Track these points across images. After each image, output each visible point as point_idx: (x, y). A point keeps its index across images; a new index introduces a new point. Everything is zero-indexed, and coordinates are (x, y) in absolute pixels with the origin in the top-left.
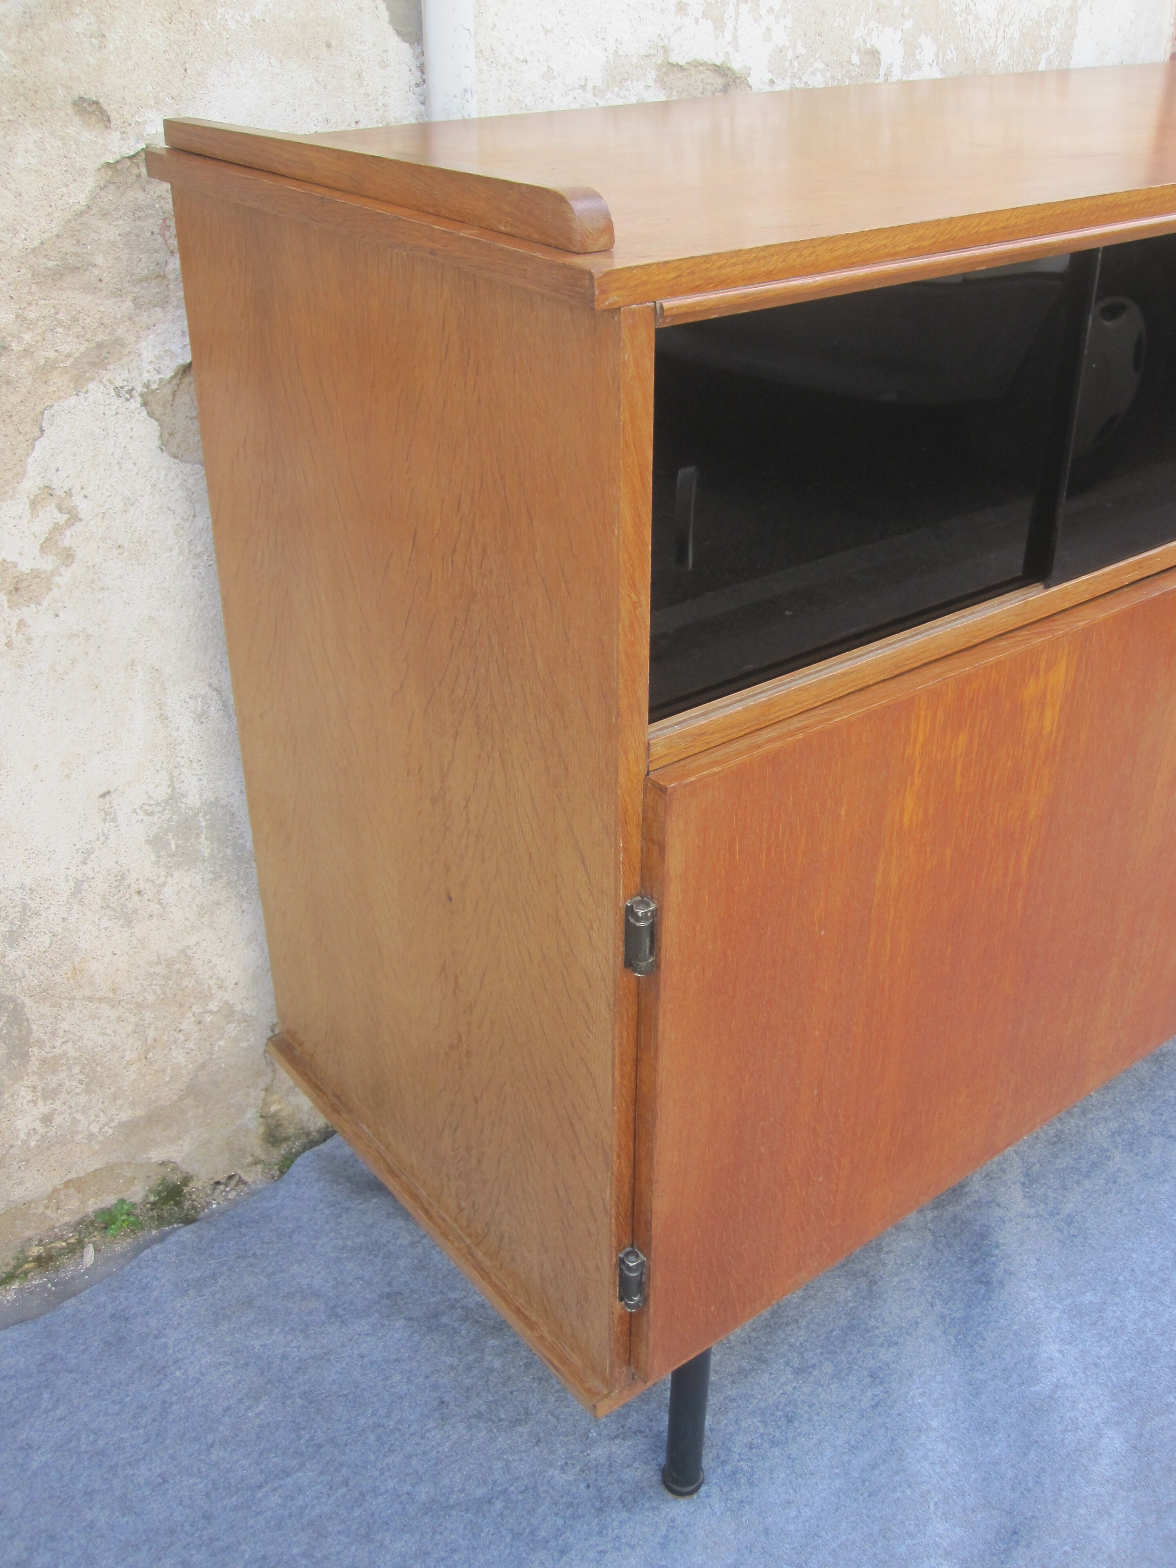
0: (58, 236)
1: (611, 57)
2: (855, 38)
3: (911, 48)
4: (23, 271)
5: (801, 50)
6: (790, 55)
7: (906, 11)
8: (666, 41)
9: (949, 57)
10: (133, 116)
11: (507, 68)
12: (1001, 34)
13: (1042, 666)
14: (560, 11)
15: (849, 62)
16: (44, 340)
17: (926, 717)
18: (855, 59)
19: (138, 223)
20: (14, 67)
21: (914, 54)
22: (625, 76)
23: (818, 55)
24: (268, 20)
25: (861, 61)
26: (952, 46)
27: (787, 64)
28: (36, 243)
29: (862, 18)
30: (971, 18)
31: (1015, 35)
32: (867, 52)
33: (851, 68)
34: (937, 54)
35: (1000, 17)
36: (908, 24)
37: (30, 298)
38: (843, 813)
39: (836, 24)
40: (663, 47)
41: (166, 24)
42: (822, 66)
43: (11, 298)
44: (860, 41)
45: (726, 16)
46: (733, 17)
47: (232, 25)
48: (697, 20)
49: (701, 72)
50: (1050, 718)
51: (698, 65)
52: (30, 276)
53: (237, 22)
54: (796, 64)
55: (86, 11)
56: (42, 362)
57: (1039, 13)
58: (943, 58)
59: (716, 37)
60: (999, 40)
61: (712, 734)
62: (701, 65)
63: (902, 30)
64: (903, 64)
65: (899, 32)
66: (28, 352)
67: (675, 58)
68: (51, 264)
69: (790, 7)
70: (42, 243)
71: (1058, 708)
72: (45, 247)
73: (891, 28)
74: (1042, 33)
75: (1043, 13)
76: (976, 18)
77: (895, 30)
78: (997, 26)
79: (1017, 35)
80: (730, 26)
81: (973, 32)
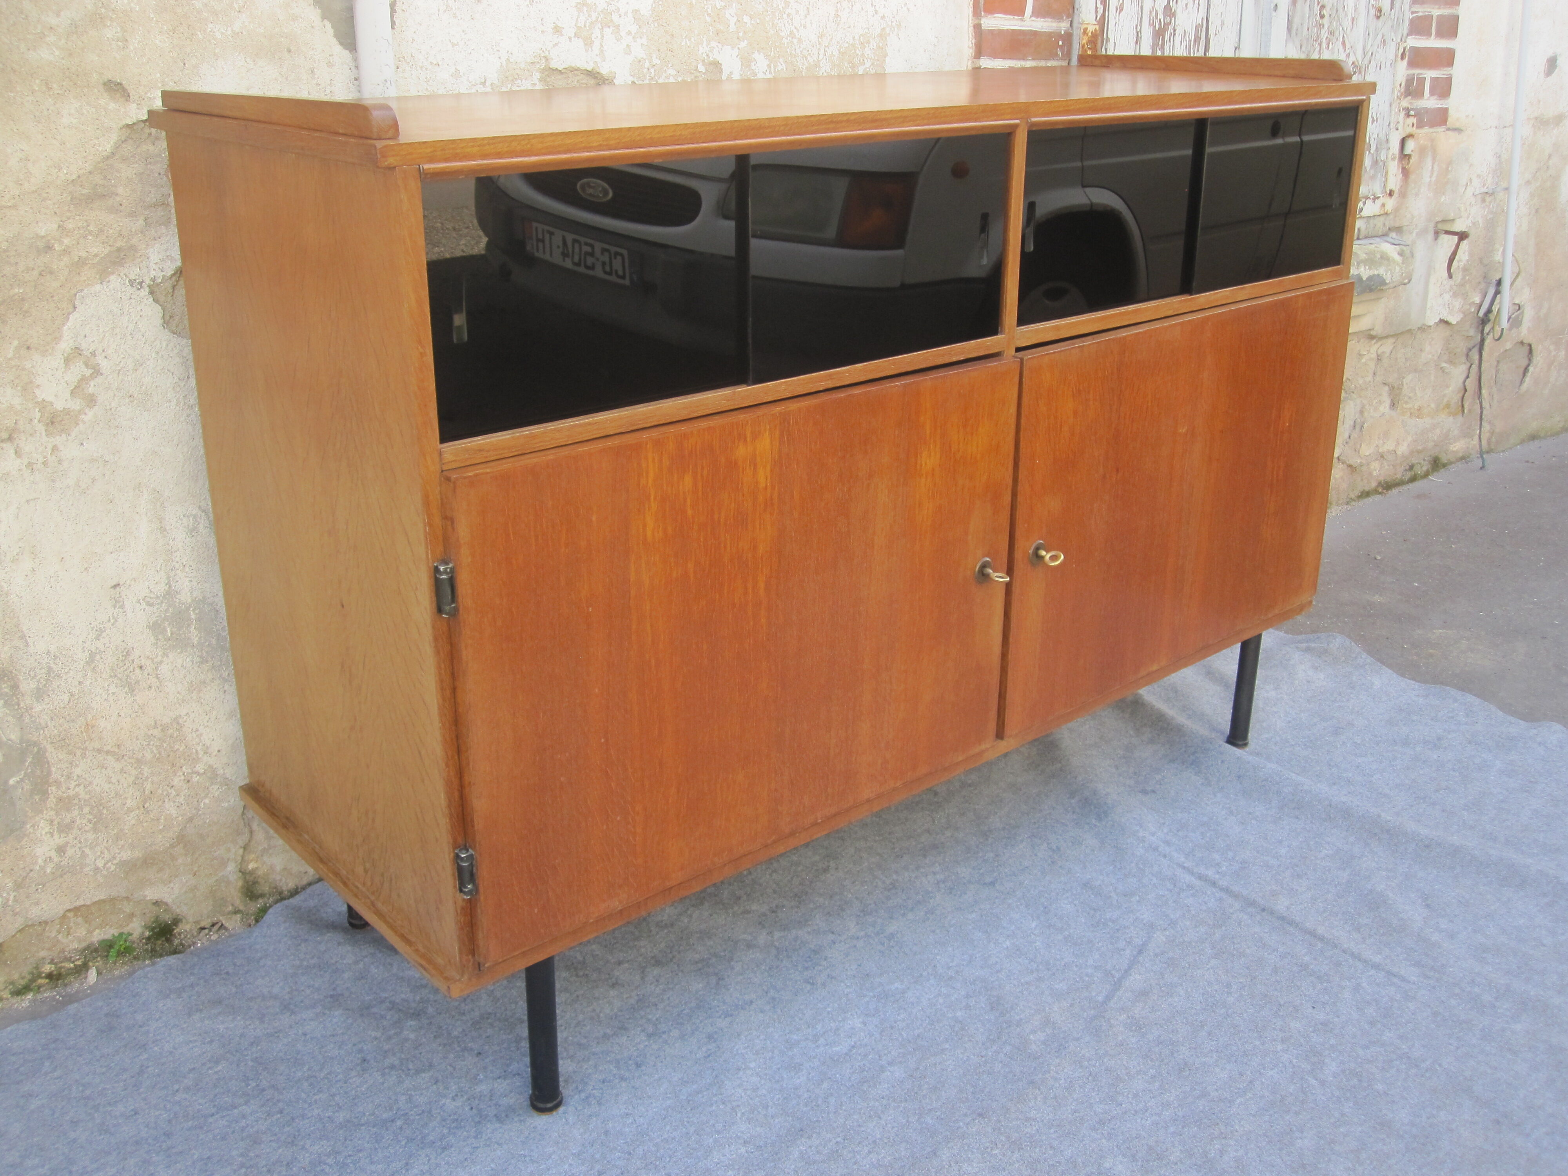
0: (90, 173)
1: (504, 63)
2: (700, 53)
3: (747, 61)
4: (65, 195)
5: (656, 61)
6: (647, 64)
7: (741, 35)
8: (547, 53)
9: (780, 68)
10: (146, 93)
11: (424, 69)
12: (822, 52)
13: (748, 435)
14: (463, 31)
15: (696, 70)
16: (78, 243)
17: (654, 459)
18: (701, 68)
19: (149, 166)
20: (63, 59)
21: (750, 66)
22: (516, 77)
23: (670, 65)
24: (244, 33)
25: (706, 70)
26: (781, 60)
27: (645, 70)
28: (74, 177)
29: (704, 39)
30: (795, 41)
31: (834, 53)
32: (711, 64)
33: (698, 74)
34: (769, 66)
35: (820, 40)
36: (743, 44)
37: (68, 214)
38: (594, 519)
39: (683, 43)
40: (545, 57)
41: (171, 34)
42: (674, 73)
43: (56, 213)
44: (704, 55)
45: (593, 36)
46: (599, 37)
47: (218, 35)
48: (570, 38)
49: (576, 75)
50: (763, 477)
51: (573, 70)
52: (69, 199)
53: (222, 33)
54: (652, 71)
55: (115, 24)
56: (76, 259)
57: (853, 38)
58: (775, 69)
59: (587, 51)
60: (821, 57)
61: (488, 451)
62: (576, 70)
63: (739, 49)
64: (741, 73)
65: (736, 50)
66: (66, 252)
67: (553, 65)
68: (84, 192)
69: (645, 31)
70: (79, 177)
71: (768, 468)
72: (81, 179)
73: (729, 47)
74: (858, 52)
75: (857, 38)
76: (800, 41)
77: (733, 48)
78: (818, 46)
79: (836, 53)
80: (597, 43)
81: (798, 51)
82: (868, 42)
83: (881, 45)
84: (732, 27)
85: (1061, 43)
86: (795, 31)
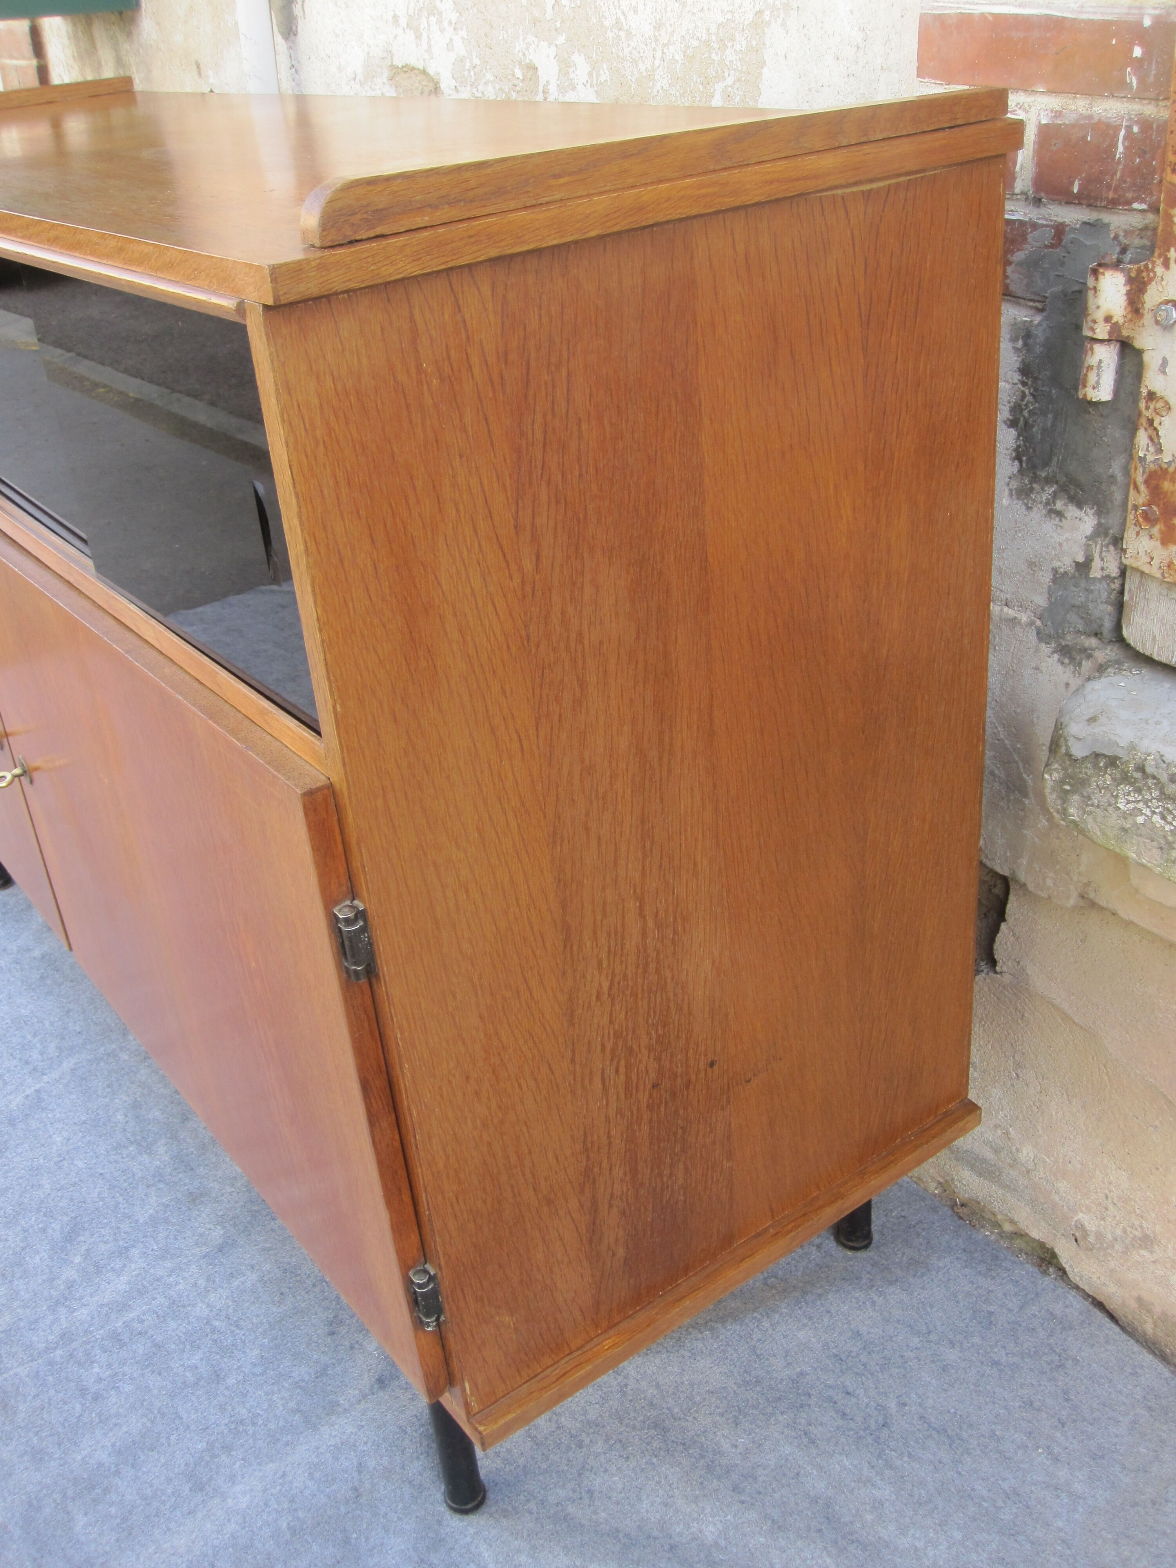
2: (517, 51)
3: (565, 66)
5: (476, 61)
6: (468, 66)
7: (558, 25)
8: (390, 47)
9: (602, 79)
12: (659, 54)
15: (514, 75)
18: (519, 73)
21: (569, 72)
25: (524, 75)
26: (605, 66)
27: (466, 73)
29: (520, 31)
30: (623, 35)
31: (677, 57)
32: (528, 67)
33: (516, 82)
34: (590, 74)
35: (656, 33)
36: (561, 40)
39: (501, 38)
40: (389, 52)
42: (492, 78)
44: (521, 54)
45: (422, 27)
46: (427, 28)
48: (405, 30)
49: (414, 75)
51: (411, 68)
54: (473, 73)
57: (708, 30)
59: (417, 46)
60: (657, 62)
62: (413, 68)
63: (556, 45)
64: (558, 82)
65: (553, 48)
67: (396, 61)
69: (464, 20)
73: (546, 43)
74: (714, 56)
75: (713, 30)
76: (629, 34)
77: (550, 44)
78: (653, 44)
79: (679, 57)
80: (425, 36)
81: (626, 51)
82: (732, 39)
83: (754, 43)
84: (549, 14)
85: (1137, 52)
86: (622, 18)
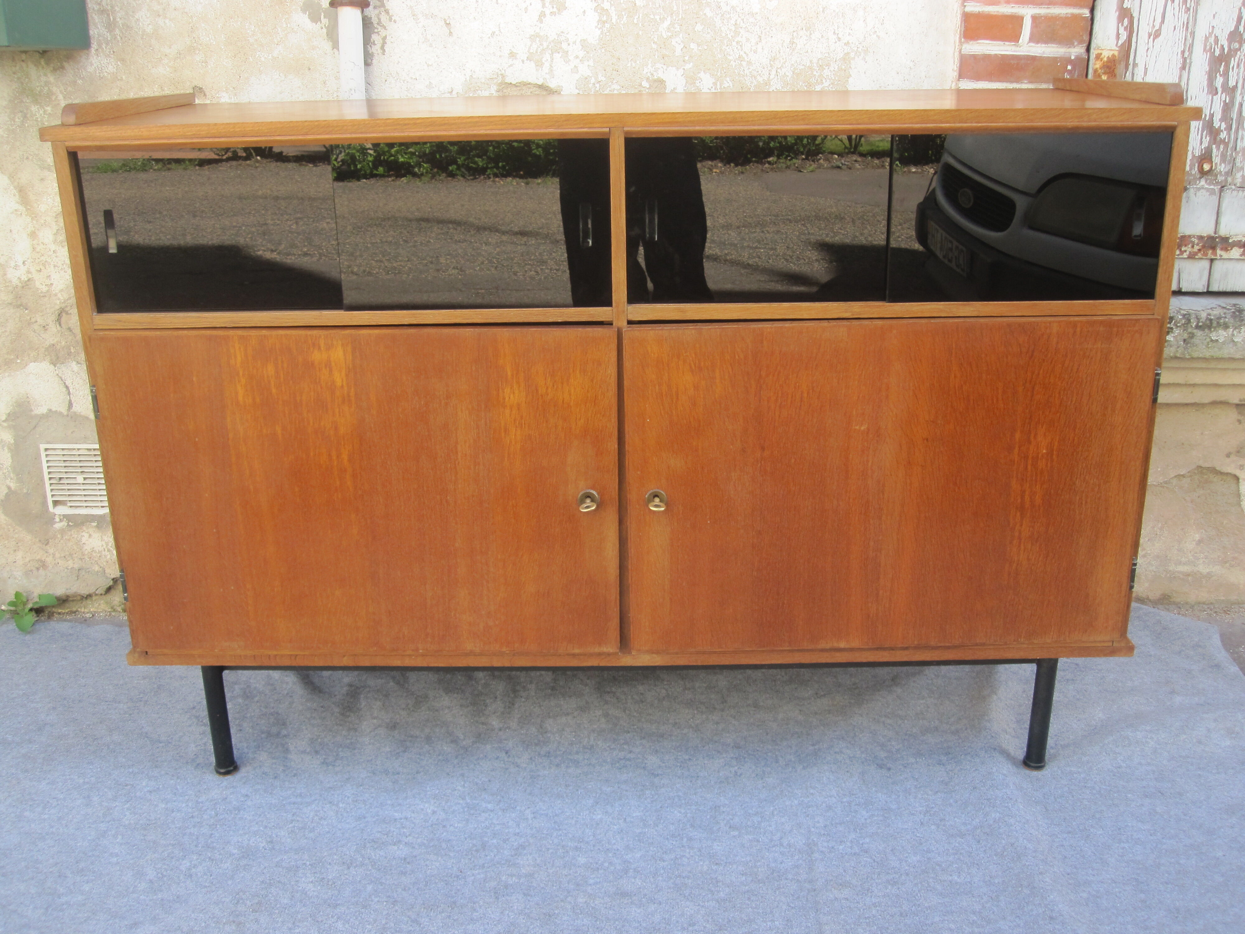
1: (468, 79)
2: (645, 72)
3: (692, 80)
5: (602, 78)
6: (593, 80)
7: (687, 58)
8: (503, 72)
9: (726, 85)
10: (216, 94)
11: (405, 82)
12: (773, 73)
14: (437, 56)
15: (641, 85)
18: (645, 84)
21: (695, 83)
22: (478, 88)
23: (614, 82)
24: (280, 57)
25: (650, 86)
26: (728, 79)
27: (591, 86)
29: (649, 62)
30: (744, 63)
31: (787, 74)
32: (655, 81)
33: (643, 89)
34: (715, 83)
35: (771, 63)
36: (688, 66)
39: (629, 65)
40: (501, 74)
41: (233, 58)
44: (649, 74)
45: (544, 59)
46: (549, 60)
47: (263, 59)
48: (523, 61)
49: (530, 88)
50: (339, 378)
51: (526, 84)
53: (265, 58)
54: (597, 85)
55: (201, 52)
57: (811, 61)
58: (721, 86)
59: (537, 70)
60: (772, 77)
61: (125, 322)
62: (529, 84)
63: (684, 69)
64: (685, 88)
65: (681, 70)
67: (508, 80)
69: (592, 55)
73: (674, 68)
74: (815, 73)
75: (815, 61)
76: (749, 63)
77: (678, 69)
78: (770, 68)
79: (790, 74)
80: (547, 65)
81: (747, 72)
82: (828, 65)
83: (843, 67)
84: (678, 52)
85: (1069, 67)
86: (744, 55)
